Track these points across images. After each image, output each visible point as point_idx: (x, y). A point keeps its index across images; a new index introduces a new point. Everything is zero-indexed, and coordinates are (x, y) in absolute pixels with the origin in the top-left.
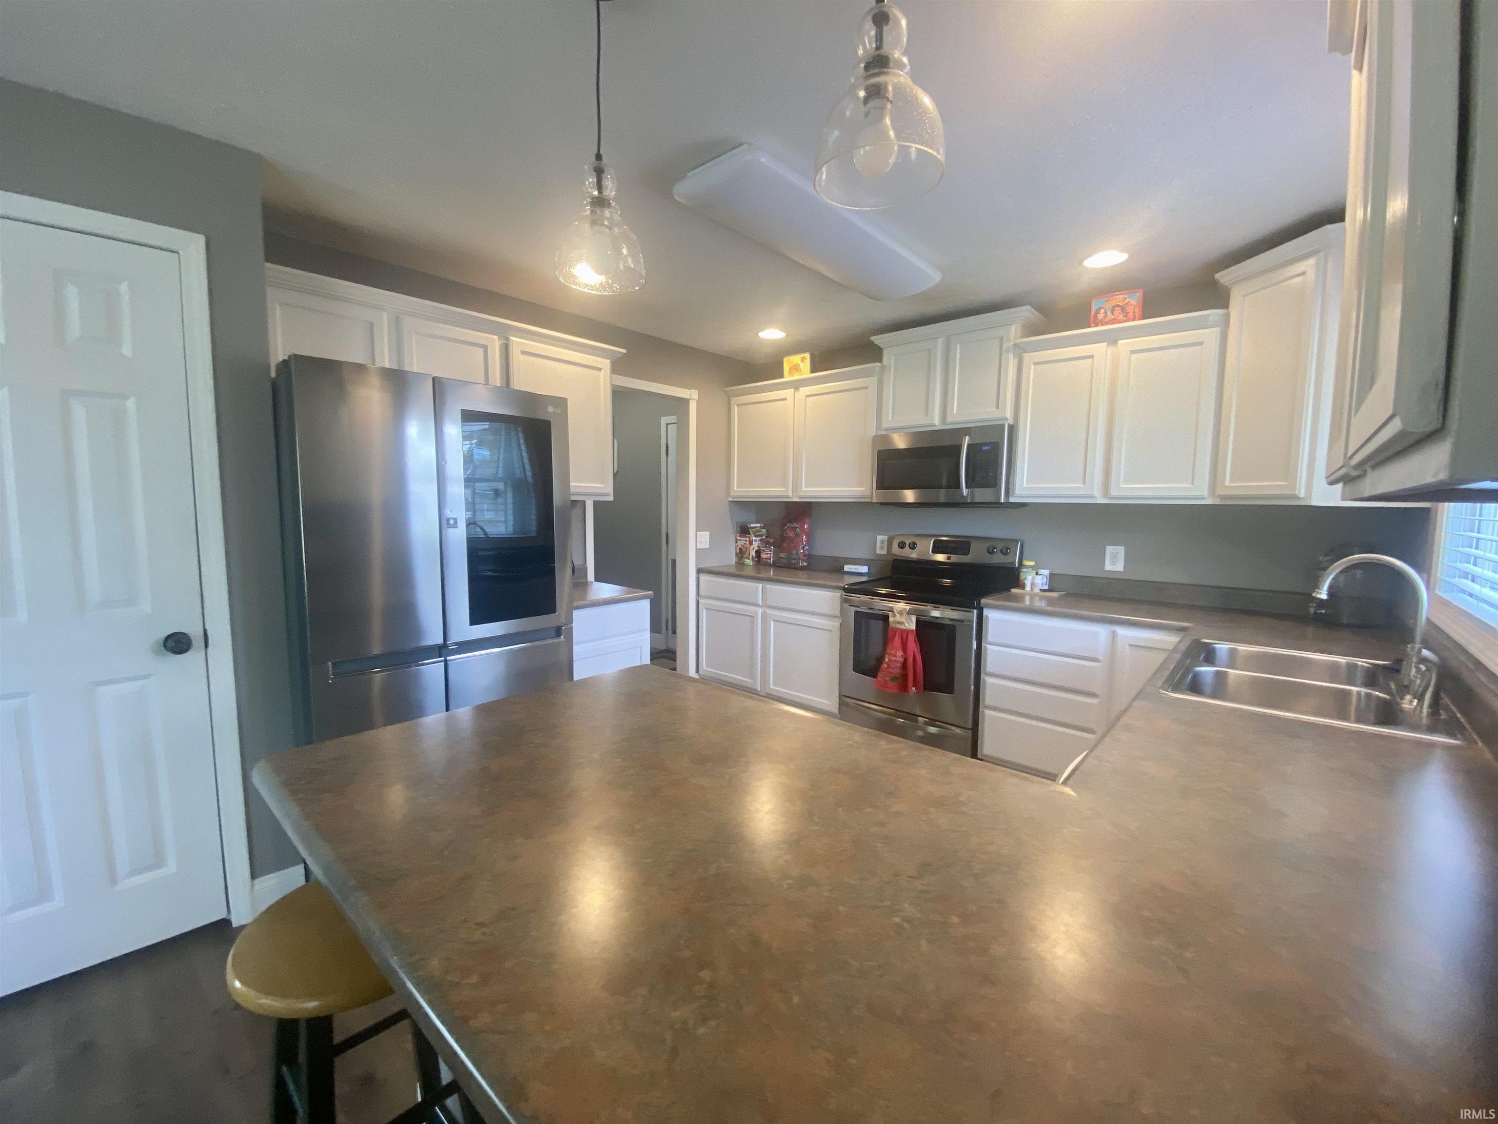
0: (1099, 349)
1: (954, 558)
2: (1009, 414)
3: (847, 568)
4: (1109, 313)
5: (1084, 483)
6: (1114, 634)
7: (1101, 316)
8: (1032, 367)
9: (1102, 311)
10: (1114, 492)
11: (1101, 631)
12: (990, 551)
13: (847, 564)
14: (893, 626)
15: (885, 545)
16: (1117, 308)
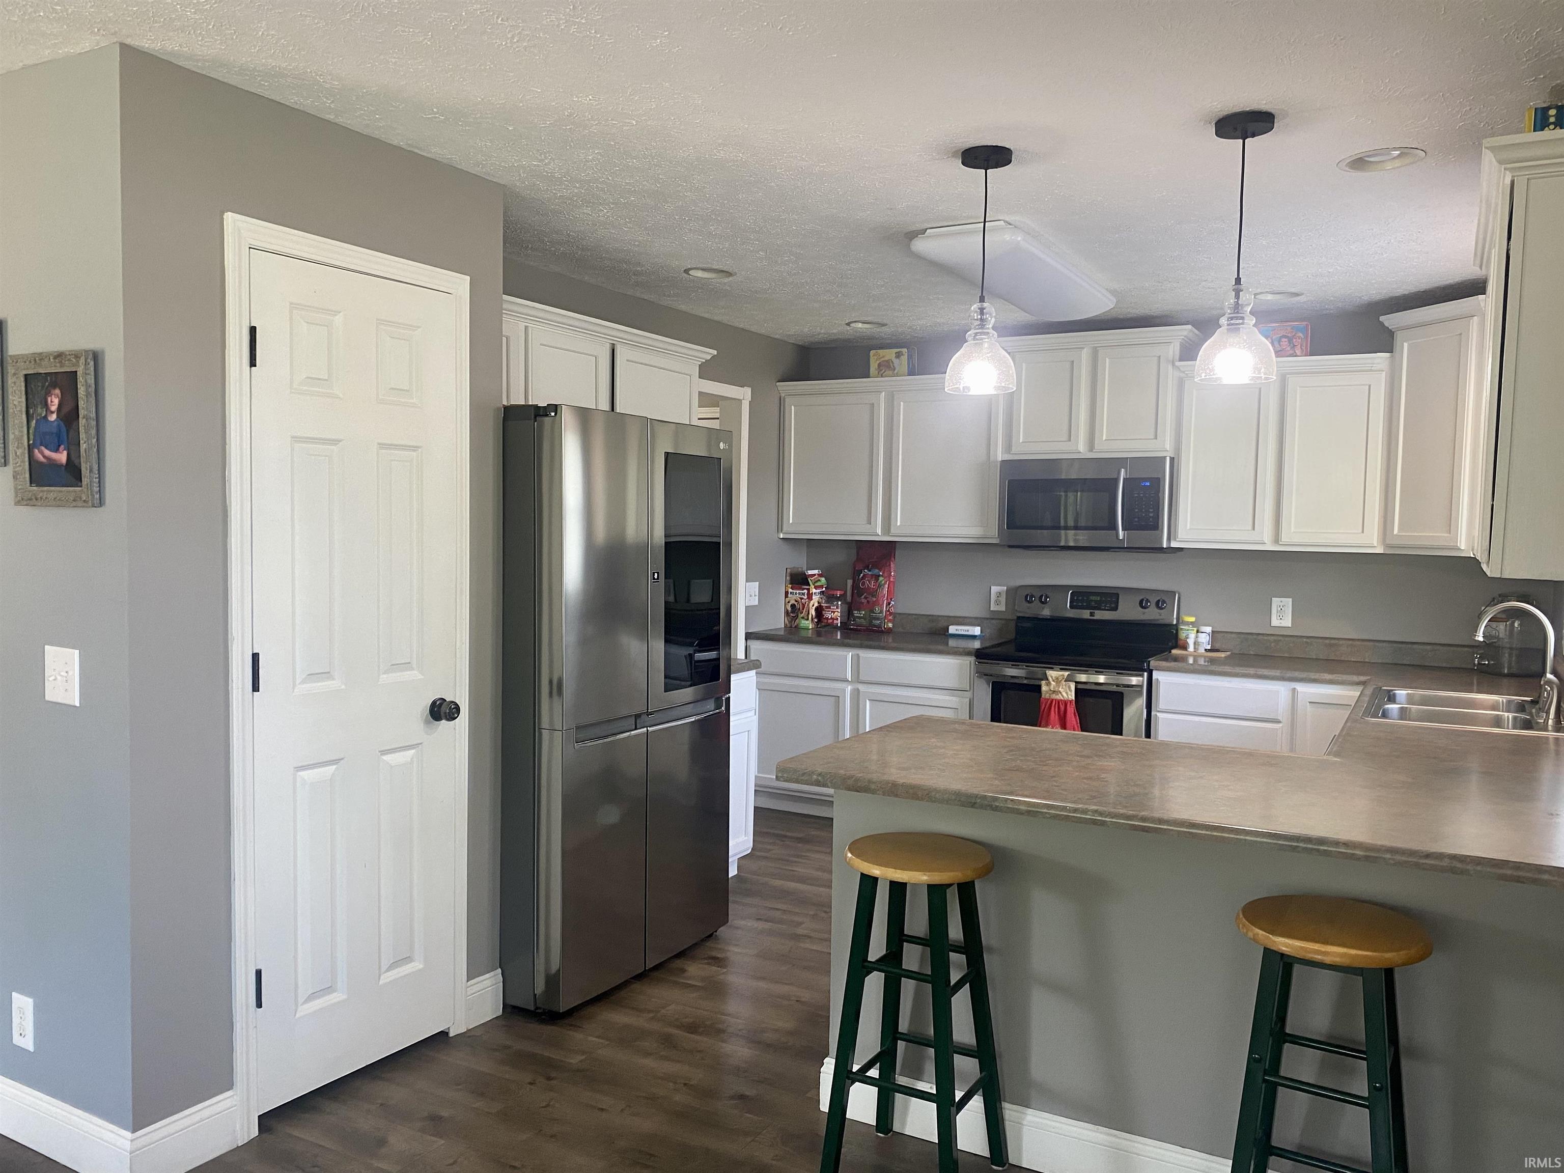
1: (1099, 615)
2: (1169, 445)
3: (953, 629)
5: (1253, 527)
6: (1293, 691)
8: (1194, 394)
10: (1286, 542)
11: (1280, 689)
12: (1143, 604)
13: (952, 624)
14: (1047, 696)
15: (1003, 599)
16: (1284, 340)
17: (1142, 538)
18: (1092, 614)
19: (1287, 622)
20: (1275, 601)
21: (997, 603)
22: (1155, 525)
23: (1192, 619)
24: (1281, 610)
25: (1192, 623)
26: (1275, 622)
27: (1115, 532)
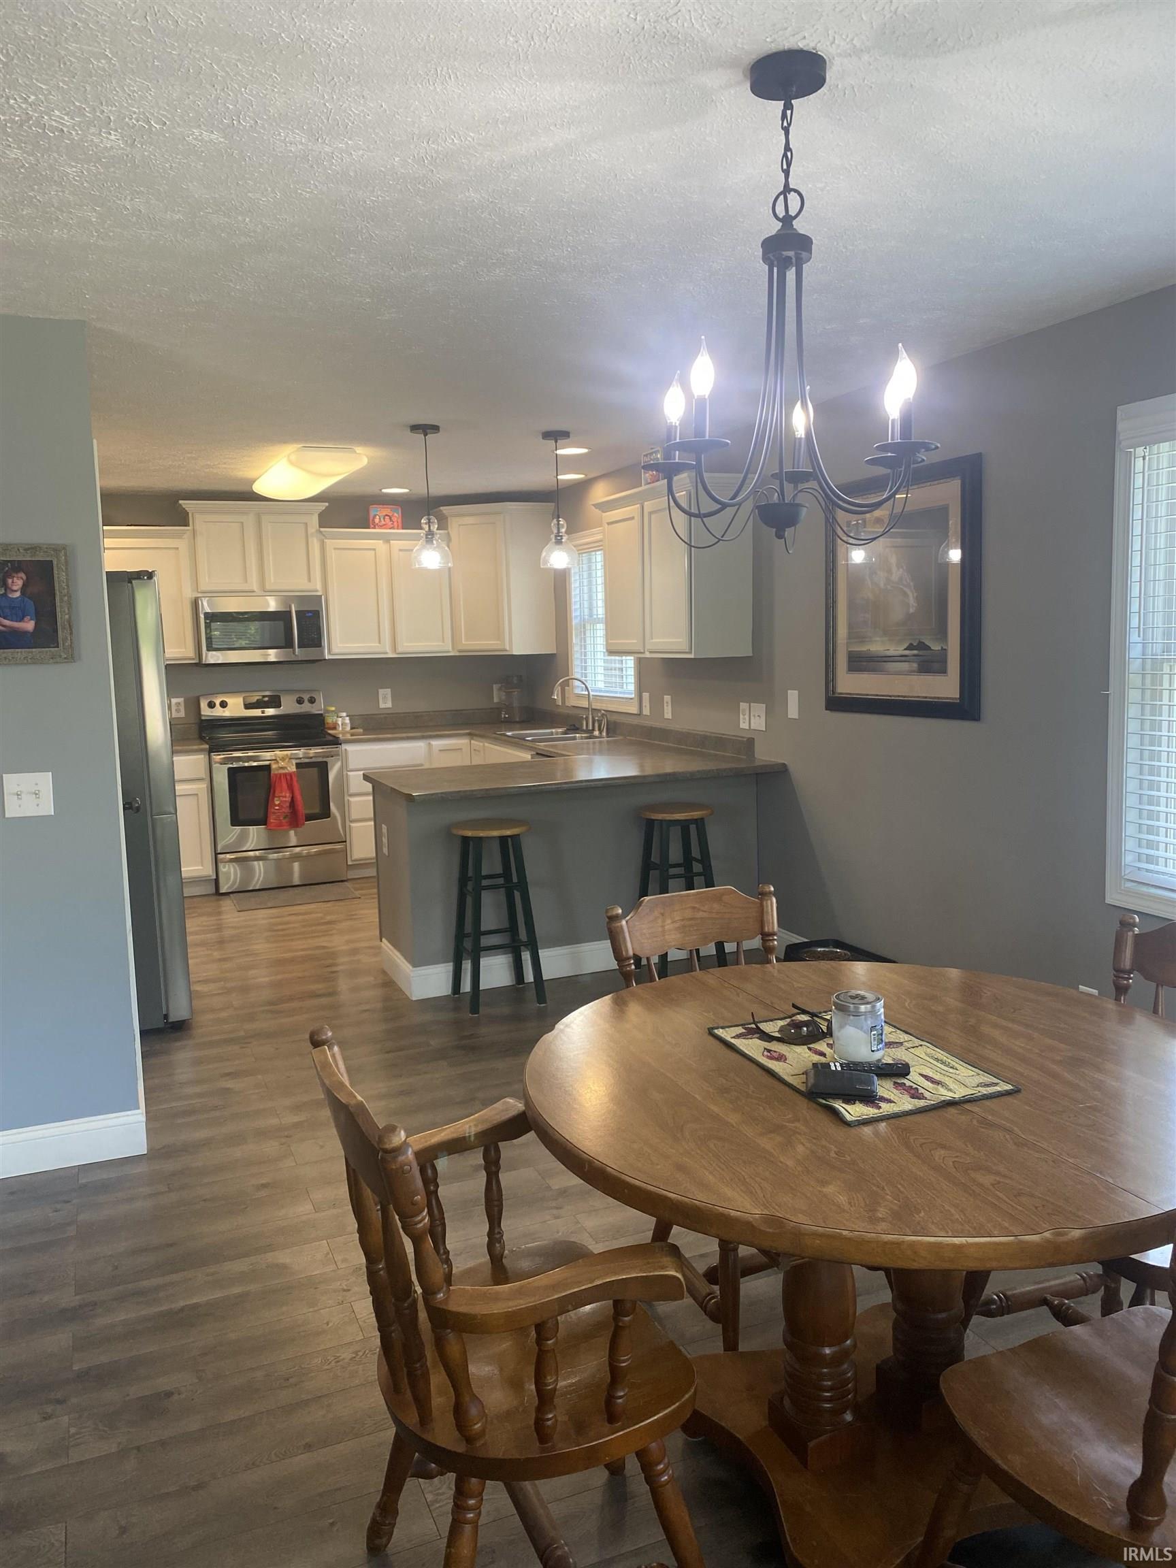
0: (379, 544)
1: (268, 712)
2: (319, 586)
4: (382, 519)
5: (380, 642)
6: (430, 744)
7: (377, 520)
8: (333, 551)
9: (378, 517)
10: (400, 649)
11: (421, 744)
12: (300, 701)
14: (276, 772)
15: (182, 708)
16: (387, 517)
17: (310, 653)
18: (262, 712)
19: (389, 705)
20: (381, 691)
21: (178, 711)
22: (318, 644)
23: (333, 709)
24: (385, 697)
25: (333, 711)
26: (382, 705)
27: (291, 650)
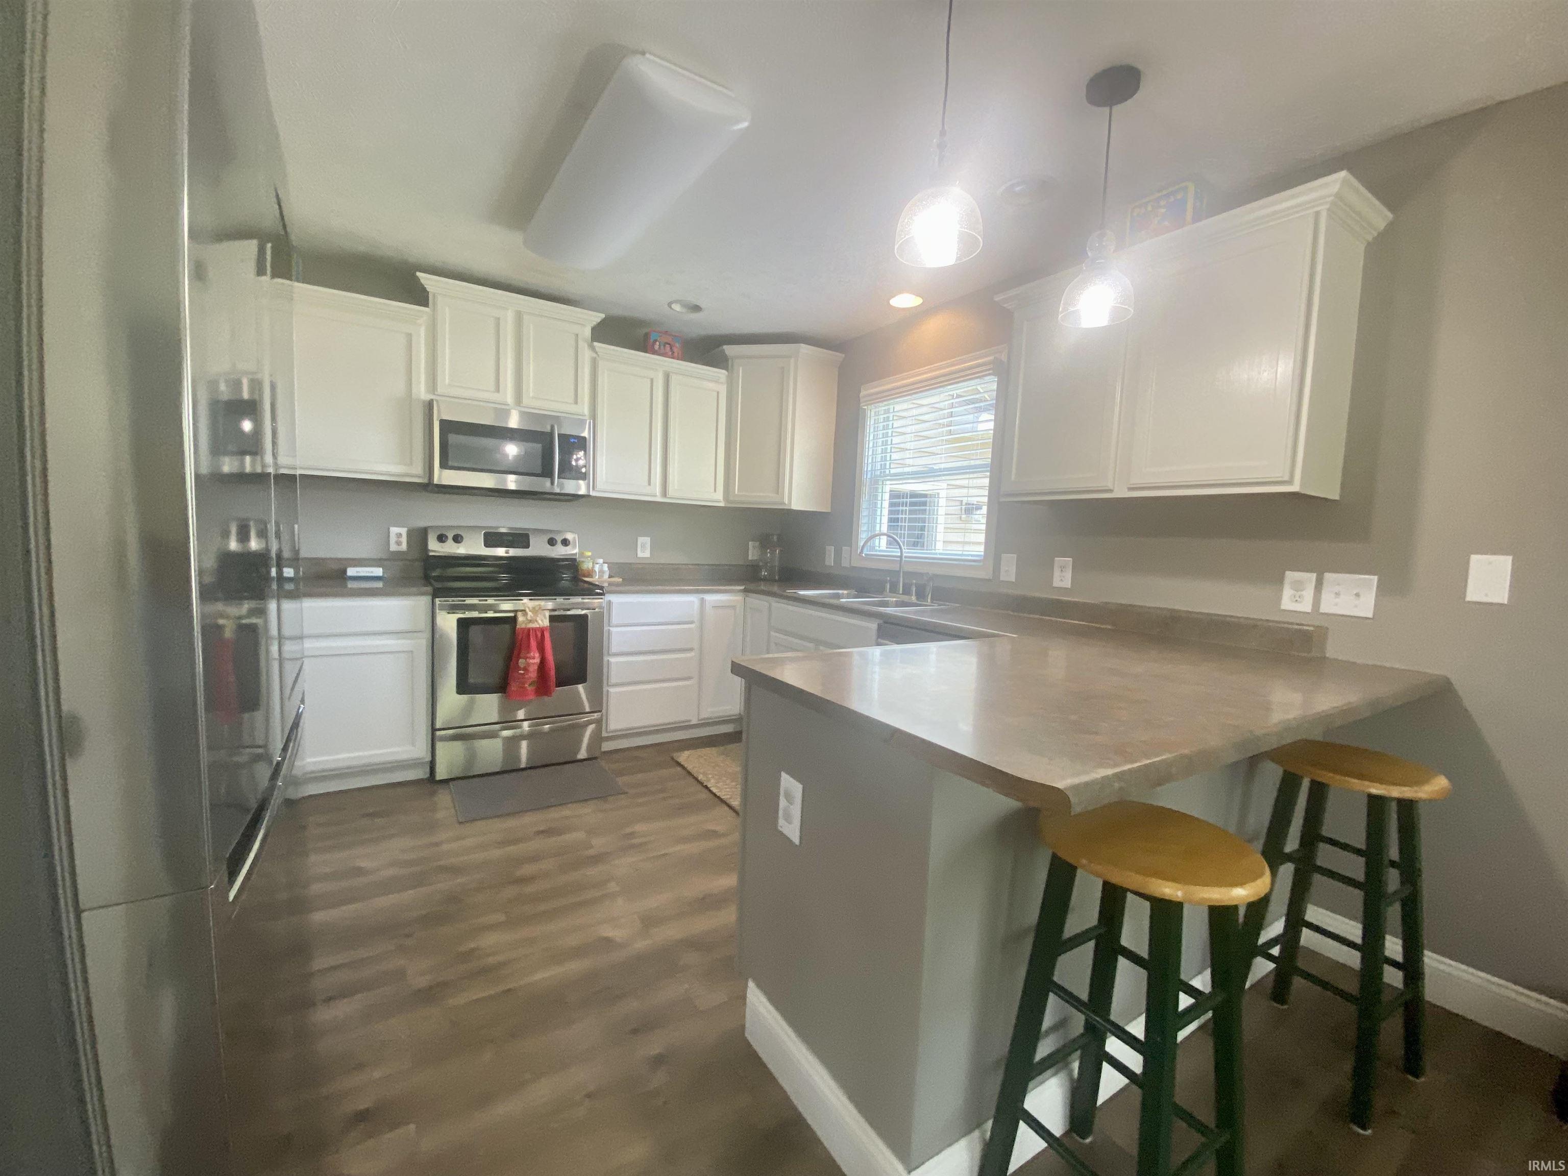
1: (513, 552)
3: (351, 572)
4: (662, 347)
5: (649, 484)
6: (702, 601)
7: (657, 347)
8: (606, 374)
9: (658, 343)
10: (671, 496)
11: (693, 599)
12: (552, 543)
13: (351, 566)
14: (523, 626)
15: (405, 540)
16: (667, 345)
18: (507, 552)
19: (647, 554)
20: (641, 540)
21: (399, 543)
23: (589, 554)
24: (643, 546)
25: (589, 557)
26: (640, 554)
27: (549, 479)
